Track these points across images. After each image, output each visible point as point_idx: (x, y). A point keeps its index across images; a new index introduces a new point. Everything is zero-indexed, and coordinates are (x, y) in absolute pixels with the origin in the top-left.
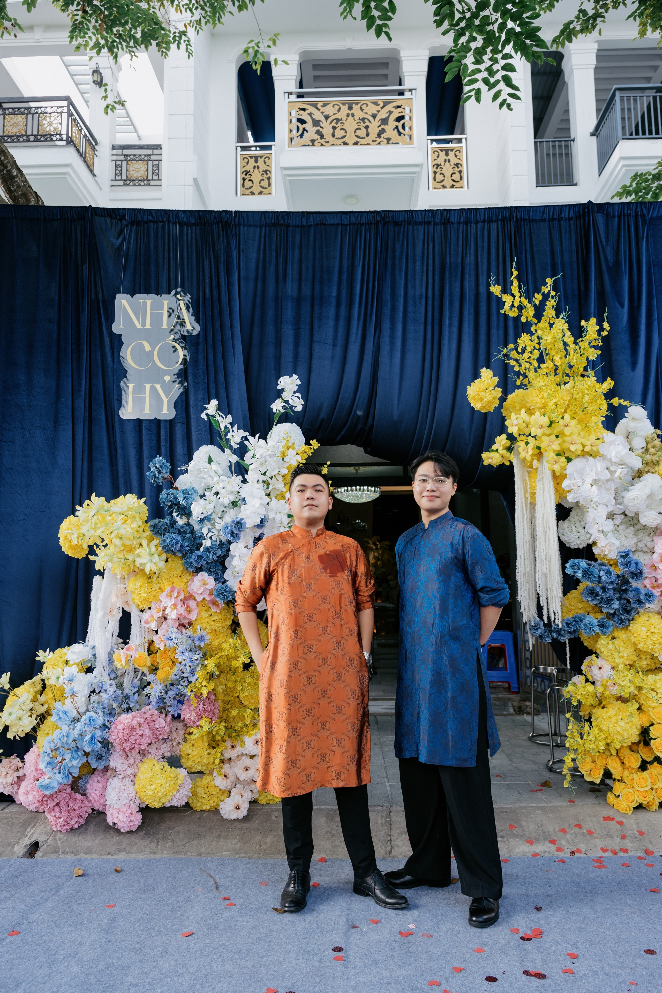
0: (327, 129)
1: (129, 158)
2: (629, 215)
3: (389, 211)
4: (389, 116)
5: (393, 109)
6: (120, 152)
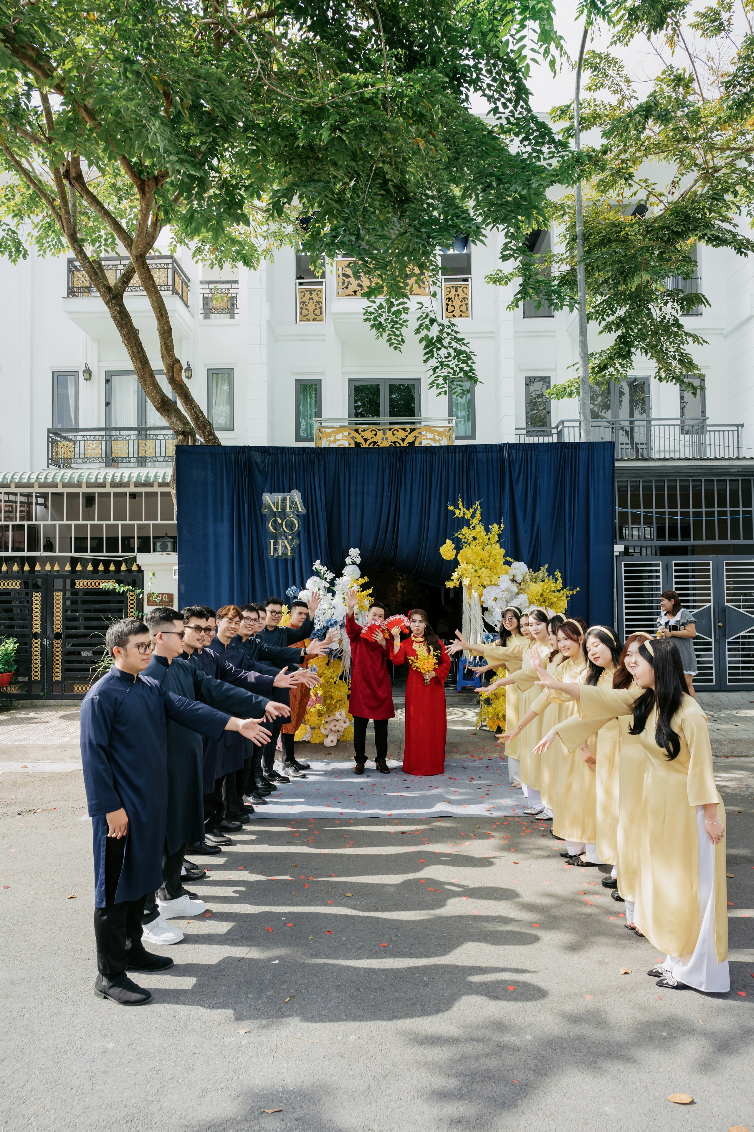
1: (213, 291)
2: (527, 450)
6: (206, 286)
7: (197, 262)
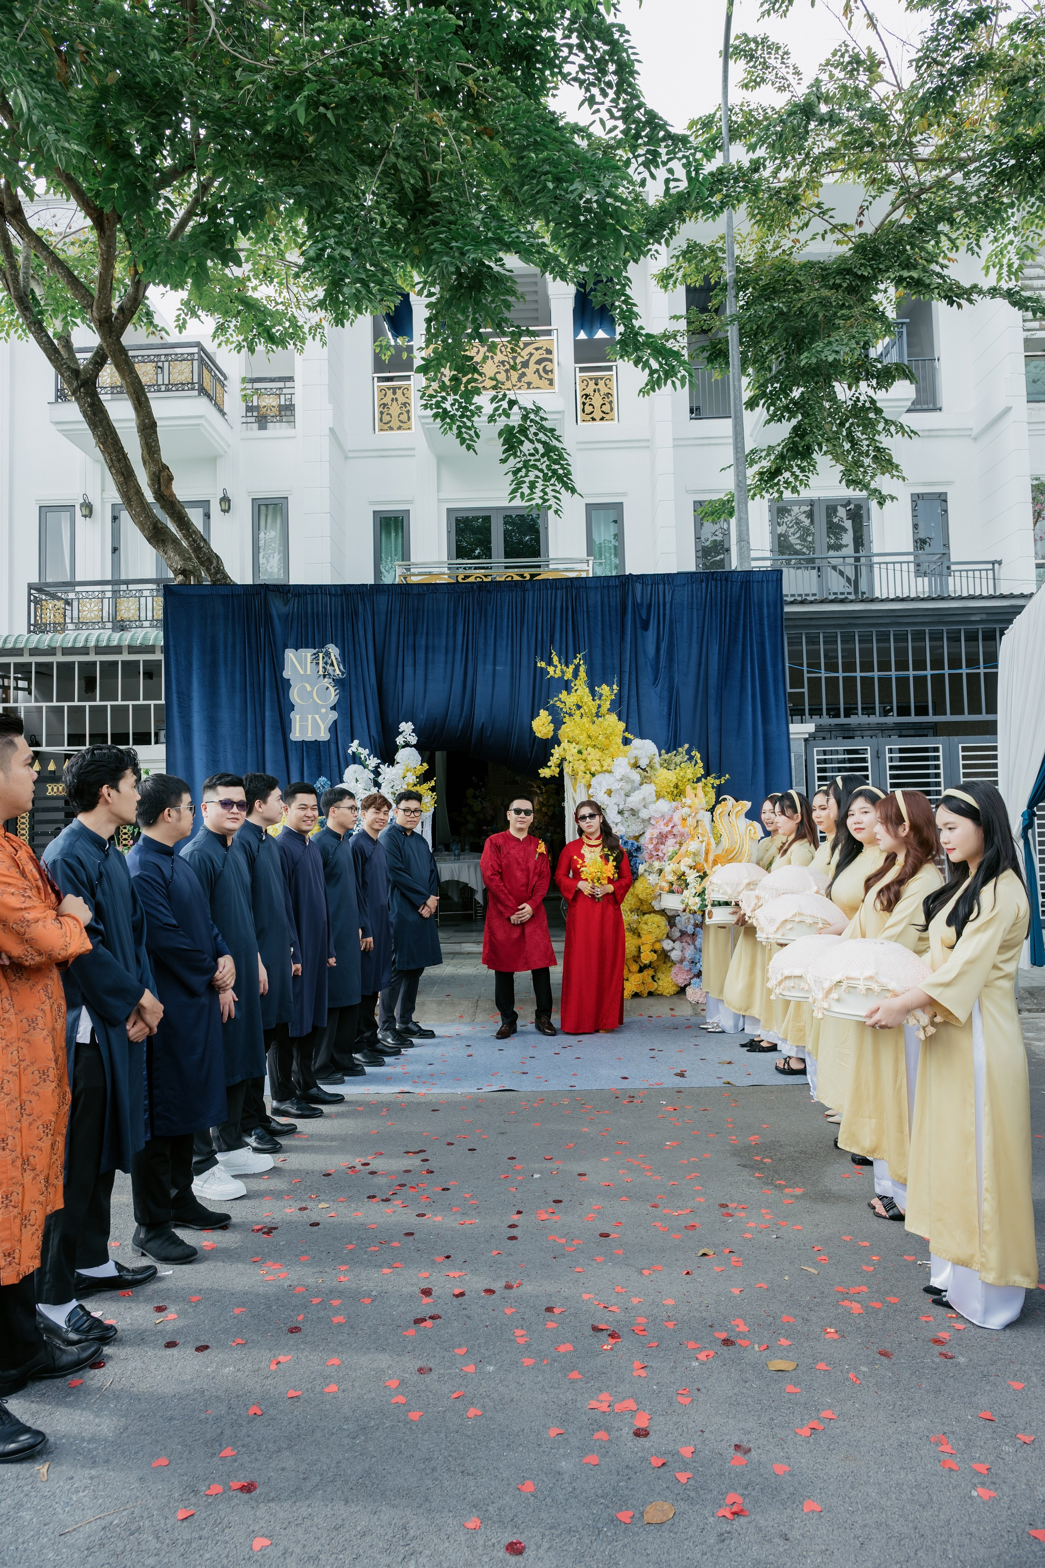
1: (259, 392)
2: (659, 584)
4: (530, 358)
5: (534, 351)
7: (220, 345)
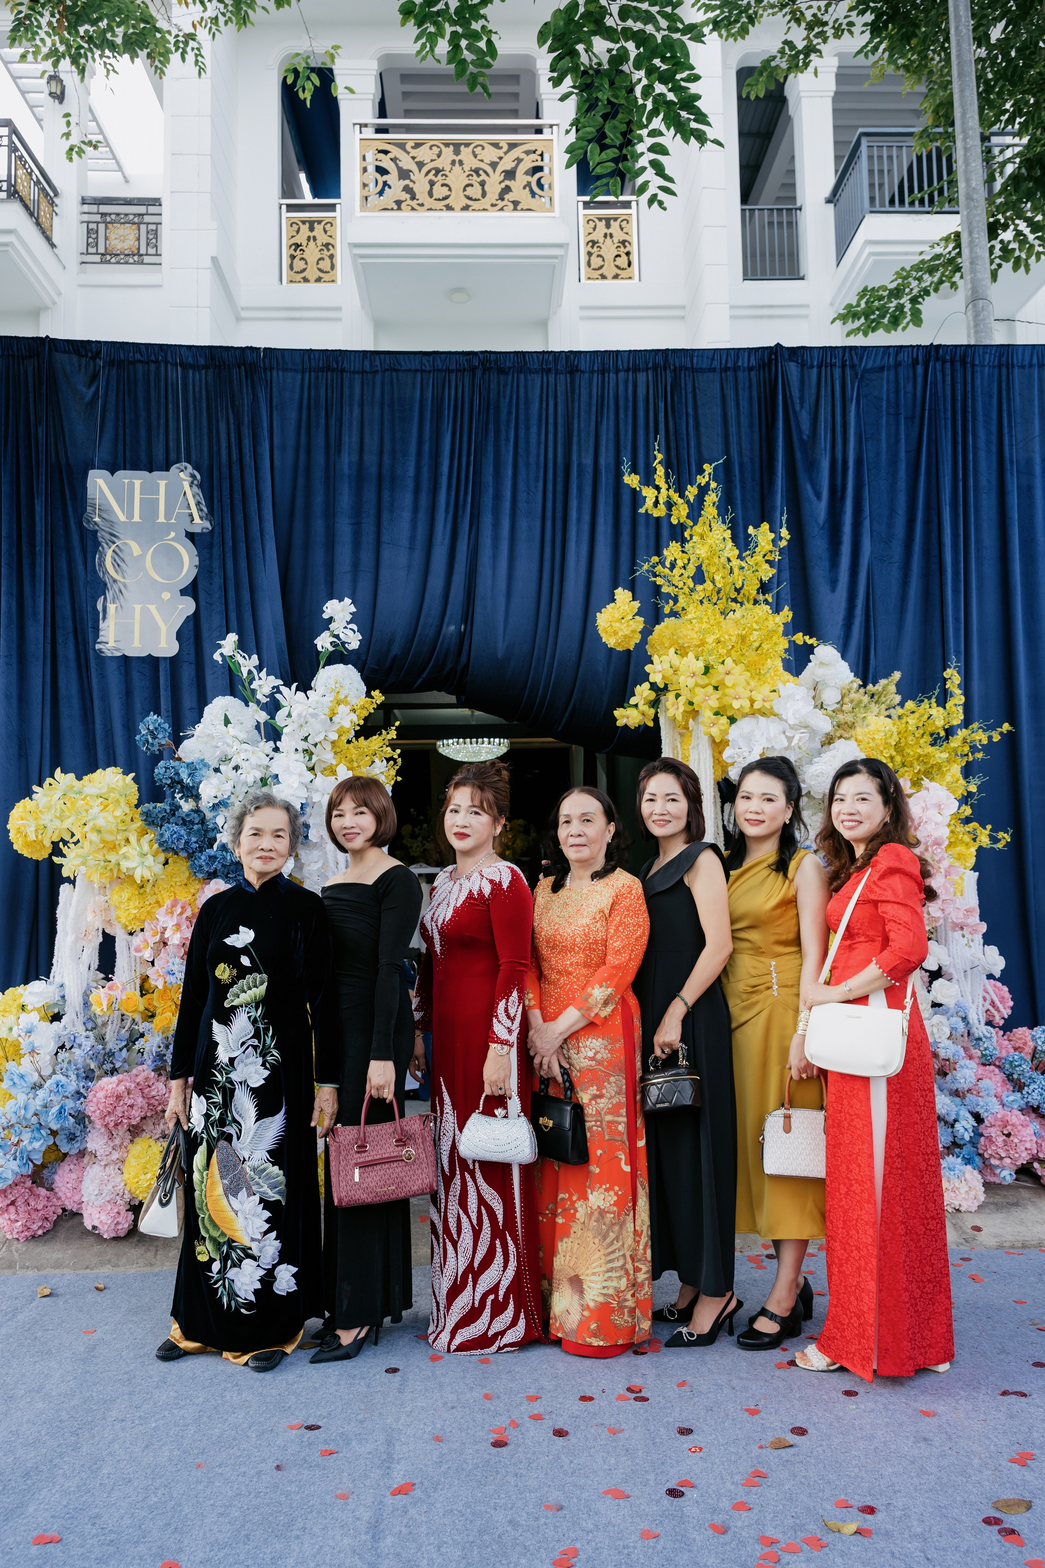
0: (420, 183)
1: (108, 219)
2: (832, 366)
3: (491, 352)
4: (517, 165)
5: (523, 156)
6: (94, 208)
